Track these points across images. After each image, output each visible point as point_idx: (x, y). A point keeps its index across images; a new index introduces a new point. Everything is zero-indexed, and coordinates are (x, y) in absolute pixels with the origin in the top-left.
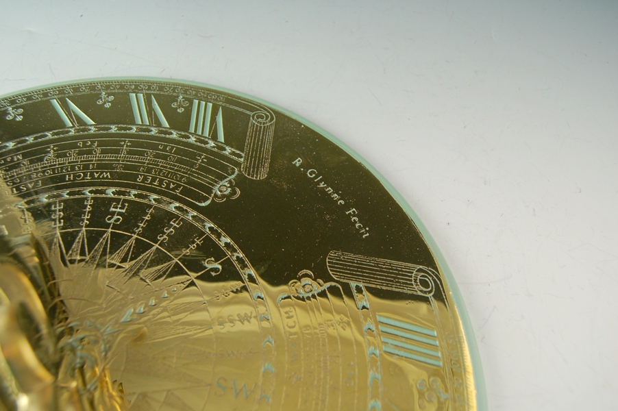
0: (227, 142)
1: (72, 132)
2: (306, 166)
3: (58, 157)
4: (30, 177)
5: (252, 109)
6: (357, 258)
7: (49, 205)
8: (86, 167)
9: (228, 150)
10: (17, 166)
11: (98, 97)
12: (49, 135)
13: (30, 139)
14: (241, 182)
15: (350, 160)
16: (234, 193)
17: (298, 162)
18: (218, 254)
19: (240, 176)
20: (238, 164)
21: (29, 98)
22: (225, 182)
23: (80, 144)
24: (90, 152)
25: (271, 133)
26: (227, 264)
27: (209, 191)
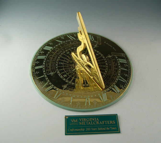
0: (95, 40)
1: (72, 40)
2: (106, 43)
3: (72, 43)
4: (69, 46)
5: (97, 36)
6: (115, 53)
7: (73, 49)
8: (76, 44)
9: (95, 41)
10: (66, 44)
11: (74, 35)
12: (69, 40)
13: (67, 41)
14: (98, 45)
15: (112, 41)
16: (97, 46)
17: (105, 42)
18: (98, 53)
19: (98, 44)
20: (97, 43)
21: (64, 36)
22: (96, 45)
23: (74, 41)
24: (76, 42)
25: (100, 39)
26: (99, 54)
27: (94, 46)
